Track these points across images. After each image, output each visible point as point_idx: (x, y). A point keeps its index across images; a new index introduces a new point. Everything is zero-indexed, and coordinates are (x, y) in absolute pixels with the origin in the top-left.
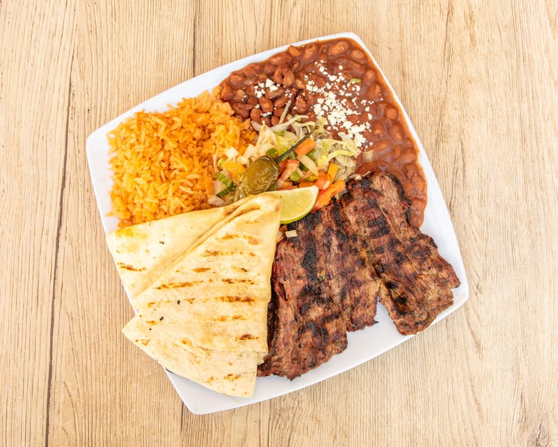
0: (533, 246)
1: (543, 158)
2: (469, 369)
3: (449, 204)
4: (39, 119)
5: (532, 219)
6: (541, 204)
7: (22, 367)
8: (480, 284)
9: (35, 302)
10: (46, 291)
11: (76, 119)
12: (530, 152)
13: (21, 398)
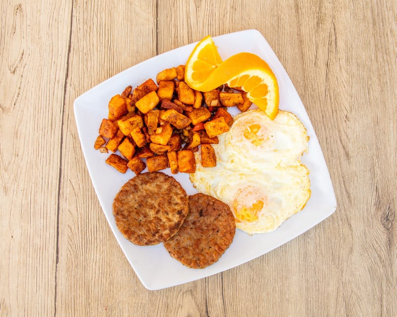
0: (382, 91)
1: (387, 35)
2: (341, 170)
3: (326, 63)
4: (53, 8)
5: (381, 73)
6: (386, 64)
7: (41, 170)
8: (348, 115)
9: (50, 127)
10: (58, 120)
11: (78, 7)
12: (378, 31)
13: (40, 190)
